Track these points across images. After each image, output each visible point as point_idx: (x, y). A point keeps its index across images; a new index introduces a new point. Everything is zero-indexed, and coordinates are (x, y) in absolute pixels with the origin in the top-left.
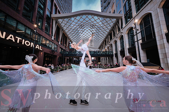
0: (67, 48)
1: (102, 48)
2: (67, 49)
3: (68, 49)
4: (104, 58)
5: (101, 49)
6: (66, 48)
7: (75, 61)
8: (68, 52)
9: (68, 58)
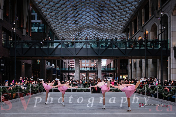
0: (24, 31)
1: (135, 31)
2: (24, 34)
3: (27, 33)
4: (140, 62)
5: (129, 33)
6: (21, 30)
7: (49, 71)
8: (28, 43)
9: (30, 62)
